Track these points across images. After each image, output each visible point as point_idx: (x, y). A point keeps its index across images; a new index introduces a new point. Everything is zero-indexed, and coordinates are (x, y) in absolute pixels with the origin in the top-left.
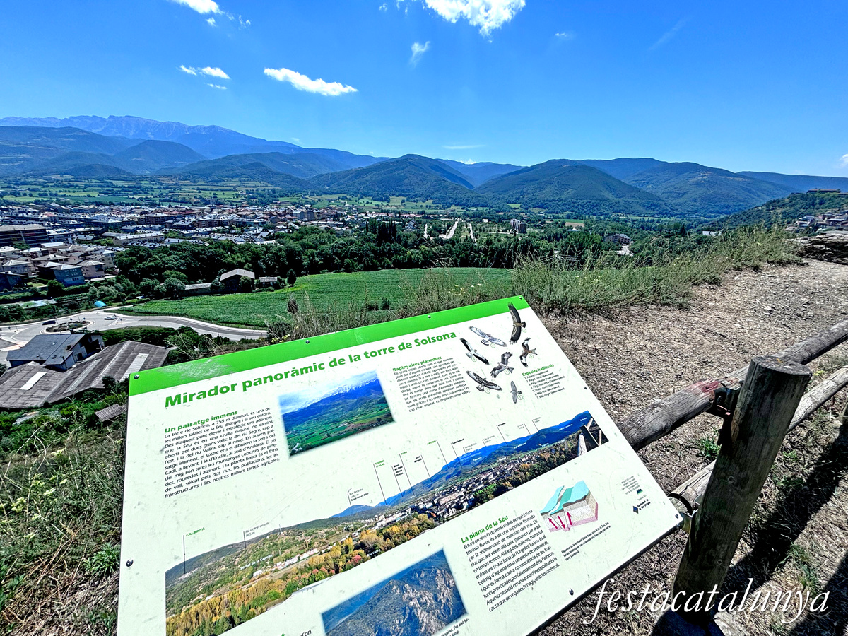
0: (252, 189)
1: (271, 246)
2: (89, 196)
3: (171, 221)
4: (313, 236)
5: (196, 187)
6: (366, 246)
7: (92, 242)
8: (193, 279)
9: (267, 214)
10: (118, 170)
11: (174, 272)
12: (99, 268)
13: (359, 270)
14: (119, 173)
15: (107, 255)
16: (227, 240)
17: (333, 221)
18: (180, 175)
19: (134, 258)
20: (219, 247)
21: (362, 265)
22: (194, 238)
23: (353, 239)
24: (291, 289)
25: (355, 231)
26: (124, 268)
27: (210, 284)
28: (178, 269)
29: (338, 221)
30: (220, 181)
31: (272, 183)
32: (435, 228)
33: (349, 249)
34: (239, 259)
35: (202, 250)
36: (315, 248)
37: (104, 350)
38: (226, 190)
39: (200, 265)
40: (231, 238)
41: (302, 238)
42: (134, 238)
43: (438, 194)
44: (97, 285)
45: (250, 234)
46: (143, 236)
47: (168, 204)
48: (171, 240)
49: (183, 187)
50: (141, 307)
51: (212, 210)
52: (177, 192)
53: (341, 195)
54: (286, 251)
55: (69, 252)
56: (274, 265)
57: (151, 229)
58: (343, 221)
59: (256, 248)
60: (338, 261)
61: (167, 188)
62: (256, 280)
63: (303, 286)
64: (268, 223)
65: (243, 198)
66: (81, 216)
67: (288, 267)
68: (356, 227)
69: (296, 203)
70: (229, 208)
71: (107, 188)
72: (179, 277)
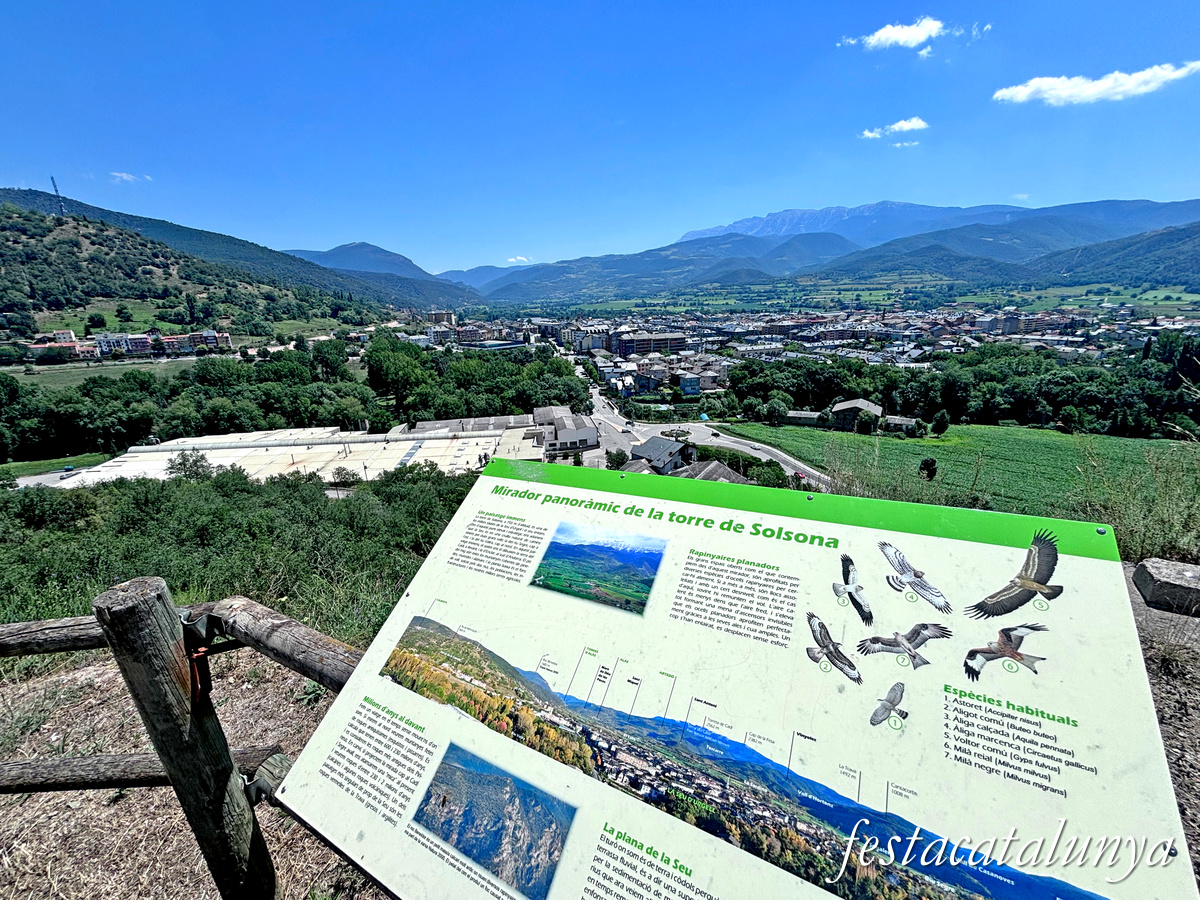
0: (914, 285)
1: (920, 372)
2: (727, 304)
3: (796, 331)
4: (1003, 360)
5: (836, 287)
6: (1132, 386)
7: (717, 352)
8: (799, 404)
9: (927, 323)
11: (781, 392)
12: (714, 379)
13: (1093, 431)
14: (758, 276)
15: (724, 366)
16: (857, 357)
17: (1060, 334)
18: (822, 273)
19: (746, 372)
20: (844, 367)
21: (1108, 423)
22: (816, 353)
23: (1098, 369)
24: (936, 442)
25: (1110, 354)
26: (735, 381)
27: (818, 414)
28: (787, 390)
29: (1074, 335)
30: (871, 277)
31: (951, 274)
34: (865, 387)
35: (821, 369)
36: (1002, 381)
37: (695, 464)
38: (876, 289)
39: (813, 388)
40: (864, 355)
41: (980, 362)
42: (753, 350)
44: (708, 397)
45: (892, 352)
46: (761, 347)
47: (797, 310)
48: (790, 354)
49: (821, 288)
50: (738, 428)
51: (848, 316)
52: (813, 295)
53: (1095, 287)
54: (944, 381)
55: (696, 361)
56: (917, 401)
57: (772, 340)
58: (1087, 335)
59: (896, 372)
60: (1045, 407)
61: (803, 290)
62: (881, 419)
63: (955, 441)
64: (927, 336)
65: (897, 299)
66: (715, 325)
67: (939, 407)
68: (1115, 347)
69: (987, 305)
70: (871, 315)
71: (744, 295)
72: (784, 400)
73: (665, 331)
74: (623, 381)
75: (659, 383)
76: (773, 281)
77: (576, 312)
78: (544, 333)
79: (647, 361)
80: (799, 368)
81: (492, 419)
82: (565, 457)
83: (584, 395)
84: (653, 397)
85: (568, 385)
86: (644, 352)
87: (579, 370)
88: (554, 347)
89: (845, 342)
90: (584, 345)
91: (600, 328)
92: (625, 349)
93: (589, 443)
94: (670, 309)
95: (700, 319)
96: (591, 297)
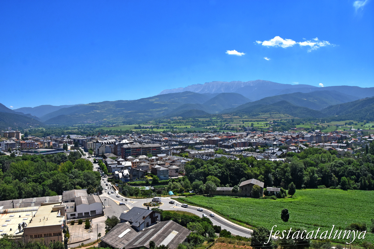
0: (277, 119)
1: (281, 163)
2: (186, 128)
3: (221, 143)
4: (316, 155)
5: (241, 120)
6: (364, 166)
7: (179, 155)
8: (223, 183)
9: (284, 138)
10: (203, 112)
11: (213, 177)
12: (177, 170)
13: (355, 188)
14: (202, 114)
15: (183, 163)
16: (252, 156)
17: (338, 143)
18: (234, 112)
19: (194, 166)
20: (244, 162)
21: (359, 184)
22: (232, 155)
23: (351, 159)
24: (290, 200)
25: (356, 152)
26: (188, 171)
27: (232, 188)
28: (216, 176)
29: (342, 143)
30: (257, 115)
31: (292, 114)
33: (347, 168)
34: (256, 172)
35: (233, 163)
36: (316, 166)
38: (260, 121)
39: (230, 174)
40: (255, 155)
41: (306, 157)
42: (199, 153)
44: (173, 181)
45: (269, 153)
46: (203, 152)
47: (222, 131)
48: (218, 155)
49: (234, 120)
50: (189, 199)
51: (247, 135)
52: (231, 123)
53: (348, 121)
54: (292, 167)
55: (166, 160)
56: (281, 178)
57: (209, 147)
58: (347, 143)
59: (269, 164)
60: (335, 178)
61: (225, 121)
62: (264, 189)
63: (299, 198)
64: (284, 144)
65: (270, 126)
66: (179, 139)
67: (290, 181)
68: (358, 148)
69: (309, 129)
70: (259, 134)
71: (195, 123)
72: (215, 181)
73: (150, 143)
74: (123, 173)
75: (145, 173)
76: (210, 116)
77: (99, 131)
78: (77, 143)
79: (138, 160)
80: (222, 163)
81: (35, 199)
82: (80, 223)
83: (97, 182)
84: (141, 182)
85: (87, 176)
86: (136, 156)
87: (96, 166)
88: (82, 152)
89: (246, 148)
90: (101, 151)
91: (111, 141)
92: (125, 153)
93: (97, 212)
94: (155, 130)
95: (170, 136)
96: (109, 123)
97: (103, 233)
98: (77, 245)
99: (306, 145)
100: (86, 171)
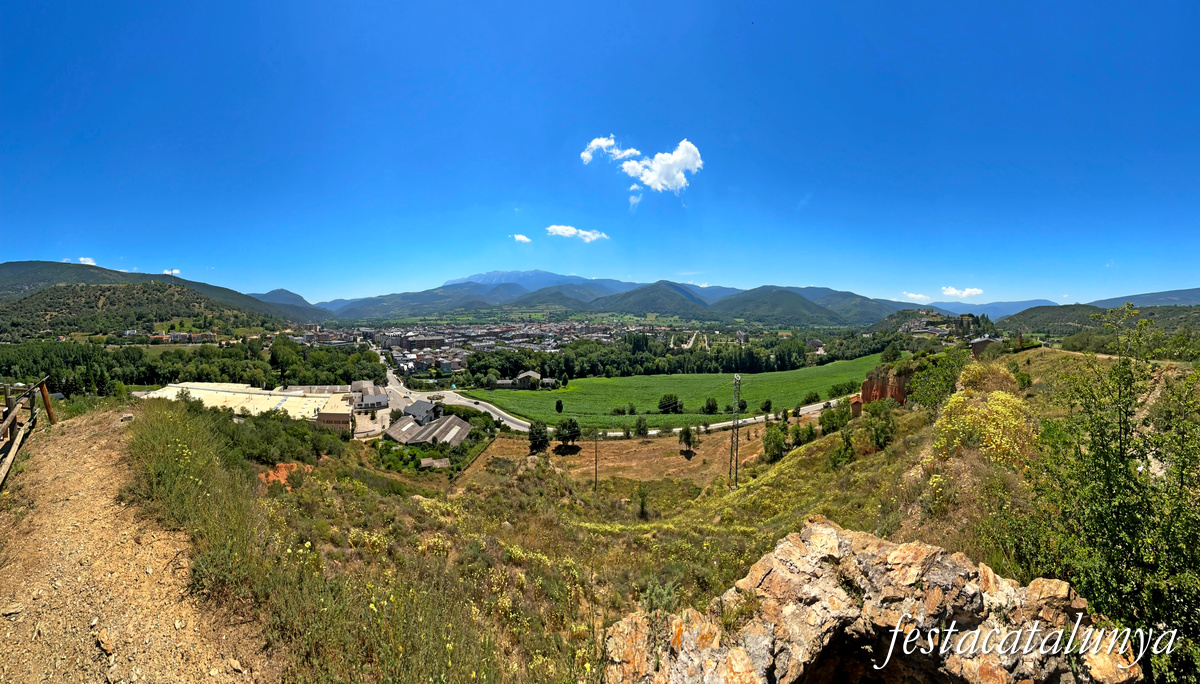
0: (552, 311)
1: (555, 354)
2: (469, 320)
3: (501, 335)
4: (585, 346)
5: (520, 311)
6: (623, 356)
7: (462, 347)
8: (504, 375)
9: (559, 329)
10: (484, 303)
11: (494, 370)
12: (459, 363)
13: (616, 376)
14: (484, 305)
15: (465, 355)
16: (529, 348)
18: (514, 304)
19: (476, 359)
20: (522, 354)
21: (619, 372)
22: (510, 347)
23: (614, 349)
24: (564, 390)
25: (617, 342)
26: (470, 364)
27: (511, 381)
28: (497, 368)
30: (536, 306)
31: (566, 306)
32: (679, 339)
33: (610, 357)
34: (533, 364)
35: (512, 355)
36: (585, 356)
38: (537, 313)
39: (510, 366)
40: (532, 346)
41: (578, 348)
42: (480, 346)
43: (681, 311)
44: (456, 374)
45: (545, 344)
46: (484, 344)
47: (503, 323)
48: (499, 347)
49: (514, 311)
50: (470, 393)
51: (525, 327)
52: (509, 315)
54: (565, 358)
55: (449, 353)
56: (556, 370)
57: (490, 339)
59: (545, 355)
60: (601, 367)
61: (505, 313)
62: (540, 381)
63: (572, 388)
64: (558, 336)
65: (546, 318)
66: (462, 331)
67: (564, 372)
69: (580, 320)
70: (536, 325)
71: (477, 314)
72: (495, 374)
73: (434, 336)
74: (408, 366)
75: (430, 366)
76: (491, 307)
77: (386, 324)
78: (366, 336)
79: (422, 353)
80: (502, 355)
82: (366, 413)
83: (383, 374)
84: (425, 375)
85: (374, 368)
86: (421, 348)
87: (383, 358)
88: (370, 345)
89: (524, 340)
90: (387, 344)
91: (397, 334)
92: (410, 345)
93: (383, 404)
94: (439, 322)
95: (453, 328)
96: (395, 315)
97: (387, 427)
98: (363, 435)
99: (577, 336)
100: (373, 363)
